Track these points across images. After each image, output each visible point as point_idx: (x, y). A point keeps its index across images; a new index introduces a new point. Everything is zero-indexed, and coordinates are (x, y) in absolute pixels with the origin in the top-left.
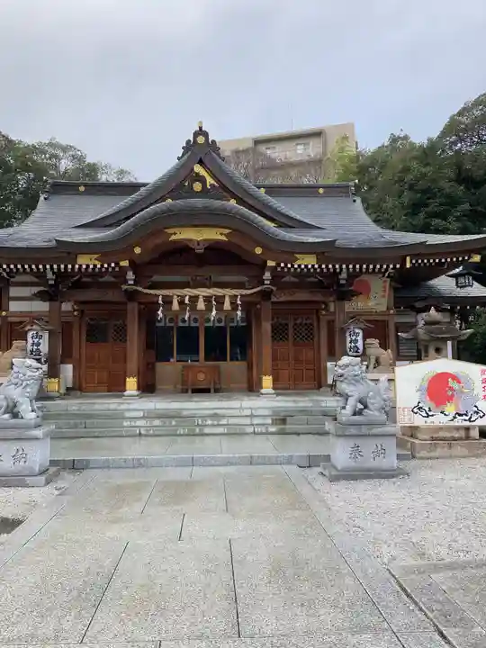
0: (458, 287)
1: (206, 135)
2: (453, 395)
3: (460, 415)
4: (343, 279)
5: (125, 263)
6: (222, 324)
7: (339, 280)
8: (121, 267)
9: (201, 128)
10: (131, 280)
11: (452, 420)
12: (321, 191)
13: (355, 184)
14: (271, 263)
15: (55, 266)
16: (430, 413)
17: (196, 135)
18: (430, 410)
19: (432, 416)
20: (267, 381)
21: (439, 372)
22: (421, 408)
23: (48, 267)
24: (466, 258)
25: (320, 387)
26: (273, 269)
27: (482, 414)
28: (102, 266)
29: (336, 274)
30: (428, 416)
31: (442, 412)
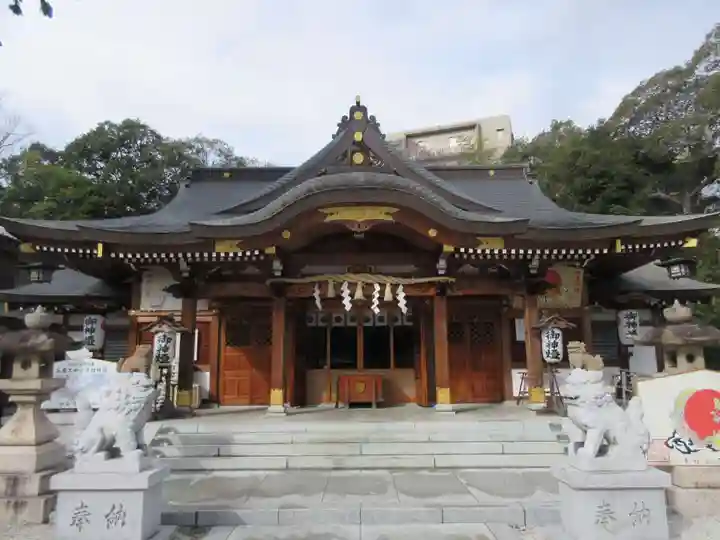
1: (364, 110)
4: (534, 269)
5: (271, 250)
6: (385, 324)
7: (529, 269)
8: (267, 256)
9: (358, 103)
10: (278, 270)
12: (492, 173)
13: (530, 165)
14: (448, 248)
15: (189, 255)
16: (692, 448)
17: (353, 110)
18: (692, 444)
19: (695, 451)
20: (443, 394)
21: (700, 388)
22: (678, 440)
23: (180, 255)
24: (680, 243)
25: (502, 399)
26: (451, 257)
28: (244, 254)
29: (526, 261)
30: (689, 452)
31: (709, 446)
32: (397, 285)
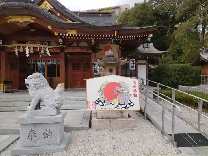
0: (143, 48)
2: (117, 94)
3: (121, 105)
4: (93, 43)
7: (91, 43)
11: (116, 107)
12: (100, 15)
16: (105, 104)
18: (104, 102)
19: (106, 105)
22: (100, 101)
24: (147, 36)
27: (132, 104)
30: (103, 105)
31: (111, 103)
32: (46, 48)
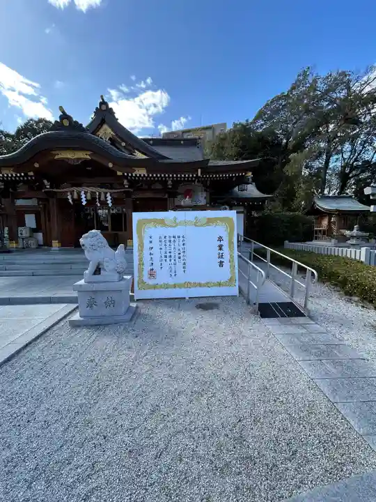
4: (170, 185)
5: (31, 173)
10: (47, 185)
12: (182, 142)
14: (119, 173)
17: (101, 104)
20: (130, 242)
24: (244, 174)
32: (107, 193)
